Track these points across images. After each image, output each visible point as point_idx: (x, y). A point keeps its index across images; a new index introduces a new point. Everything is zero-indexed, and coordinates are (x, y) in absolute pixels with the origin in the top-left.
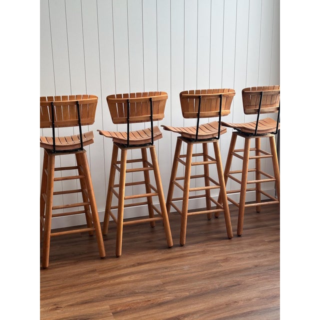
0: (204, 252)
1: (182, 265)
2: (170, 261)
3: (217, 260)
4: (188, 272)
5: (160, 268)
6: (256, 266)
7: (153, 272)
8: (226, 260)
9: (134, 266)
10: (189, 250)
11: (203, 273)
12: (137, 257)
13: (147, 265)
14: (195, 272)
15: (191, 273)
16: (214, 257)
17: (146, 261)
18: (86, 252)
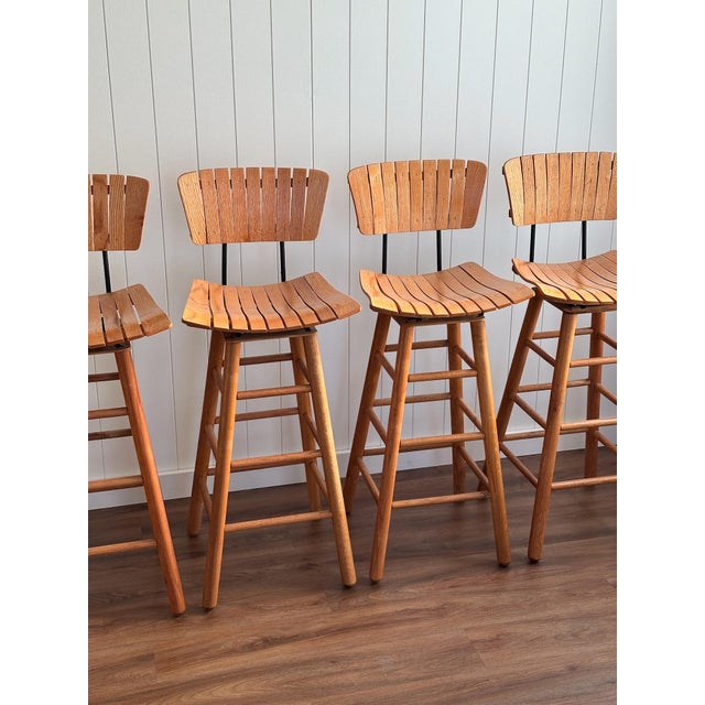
0: (440, 612)
1: (378, 653)
2: (350, 638)
3: (473, 642)
4: (391, 678)
5: (317, 661)
6: (573, 669)
7: (300, 673)
8: (495, 643)
9: (252, 647)
10: (402, 601)
11: (428, 683)
12: (267, 618)
13: (287, 648)
14: (407, 680)
15: (398, 682)
16: (466, 630)
17: (287, 633)
18: (140, 593)
